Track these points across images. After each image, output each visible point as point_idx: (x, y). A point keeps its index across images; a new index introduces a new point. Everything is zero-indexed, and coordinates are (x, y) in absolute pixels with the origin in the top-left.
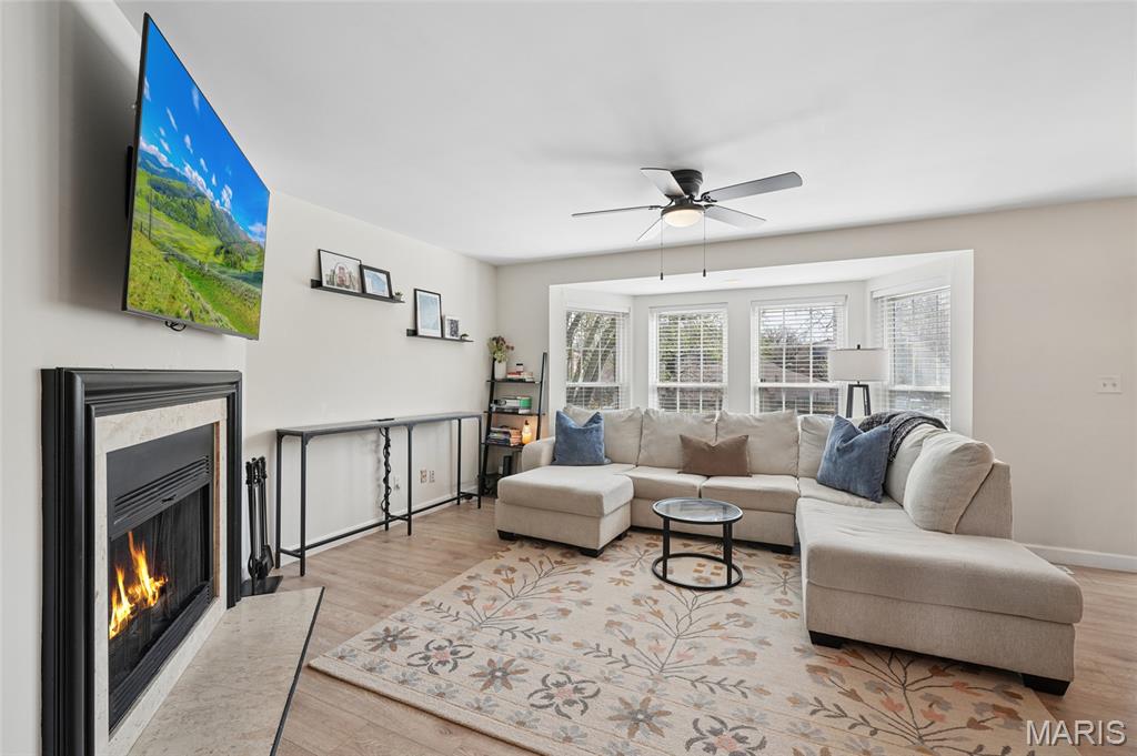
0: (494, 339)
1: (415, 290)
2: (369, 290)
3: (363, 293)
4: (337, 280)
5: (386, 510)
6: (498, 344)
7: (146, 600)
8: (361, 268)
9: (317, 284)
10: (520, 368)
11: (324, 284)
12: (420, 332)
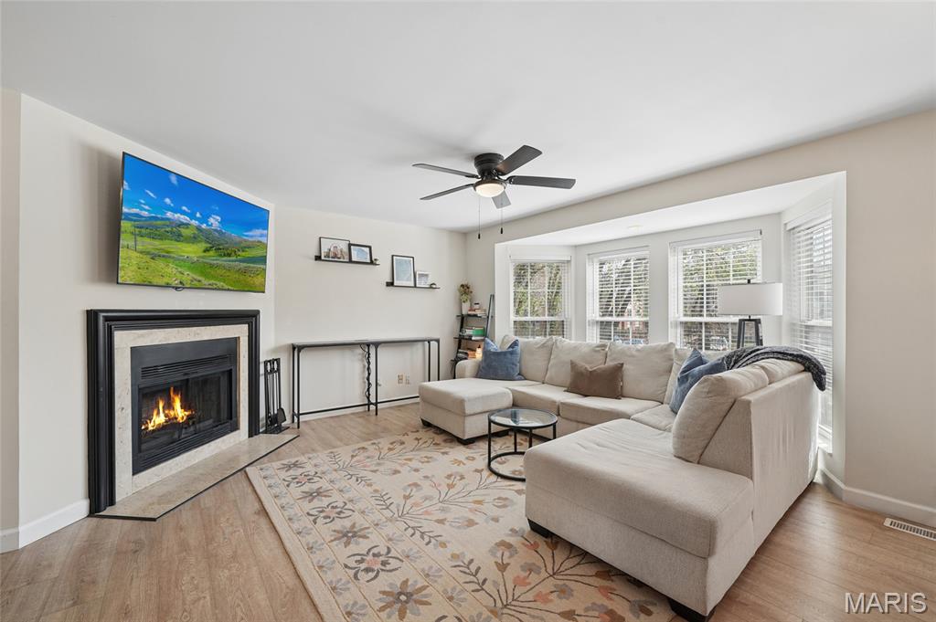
0: (462, 286)
1: (393, 256)
2: (354, 259)
3: (351, 261)
4: (331, 255)
5: (368, 398)
6: (465, 289)
7: (176, 418)
8: (350, 245)
9: (318, 258)
10: (477, 306)
11: (323, 258)
12: (395, 284)
